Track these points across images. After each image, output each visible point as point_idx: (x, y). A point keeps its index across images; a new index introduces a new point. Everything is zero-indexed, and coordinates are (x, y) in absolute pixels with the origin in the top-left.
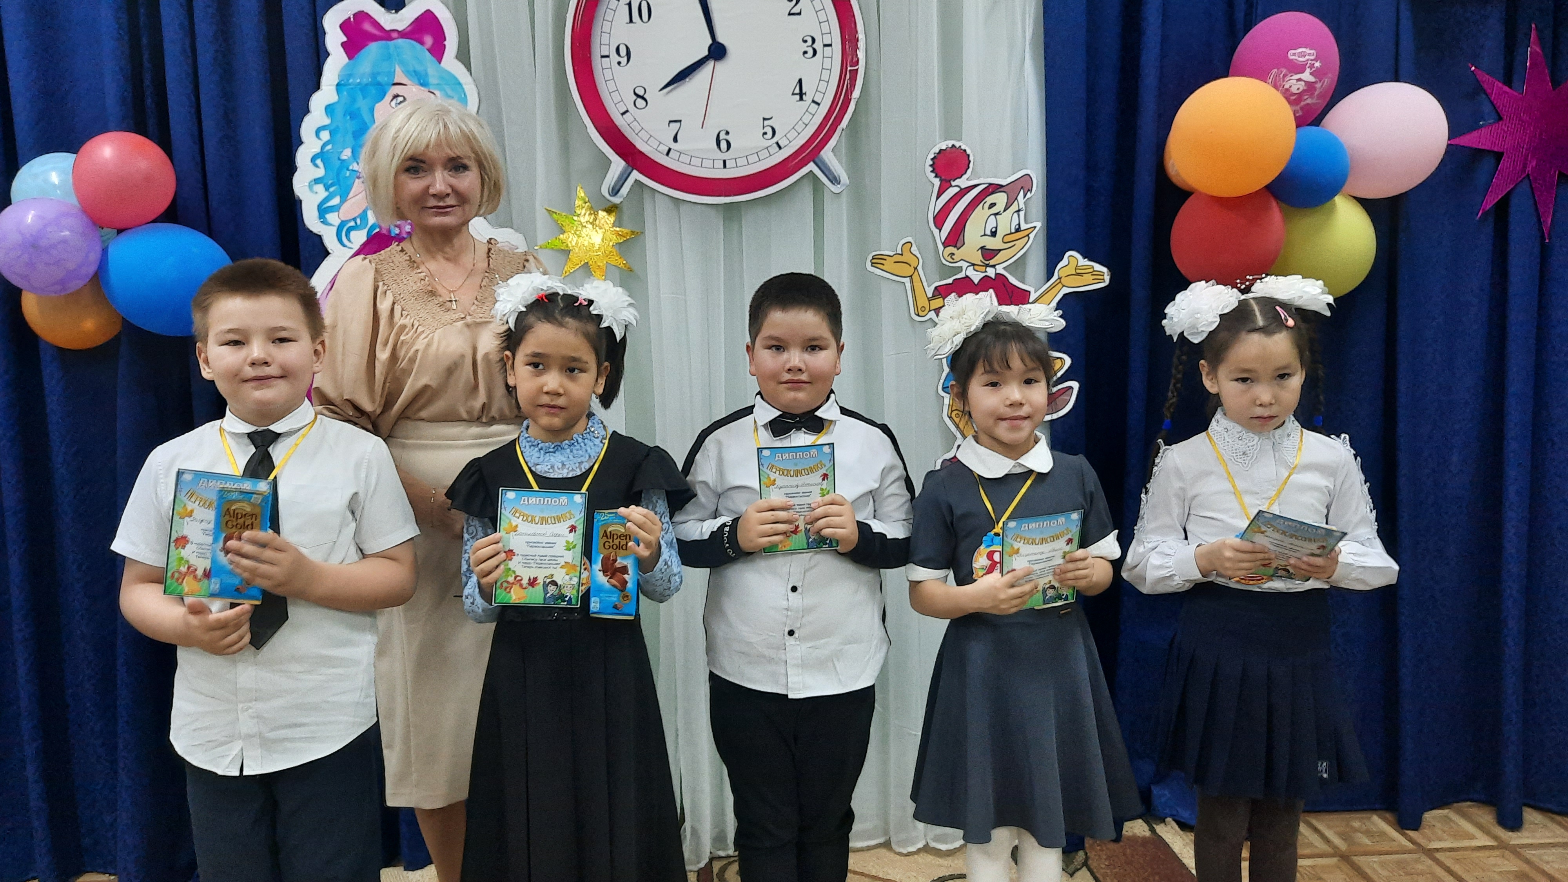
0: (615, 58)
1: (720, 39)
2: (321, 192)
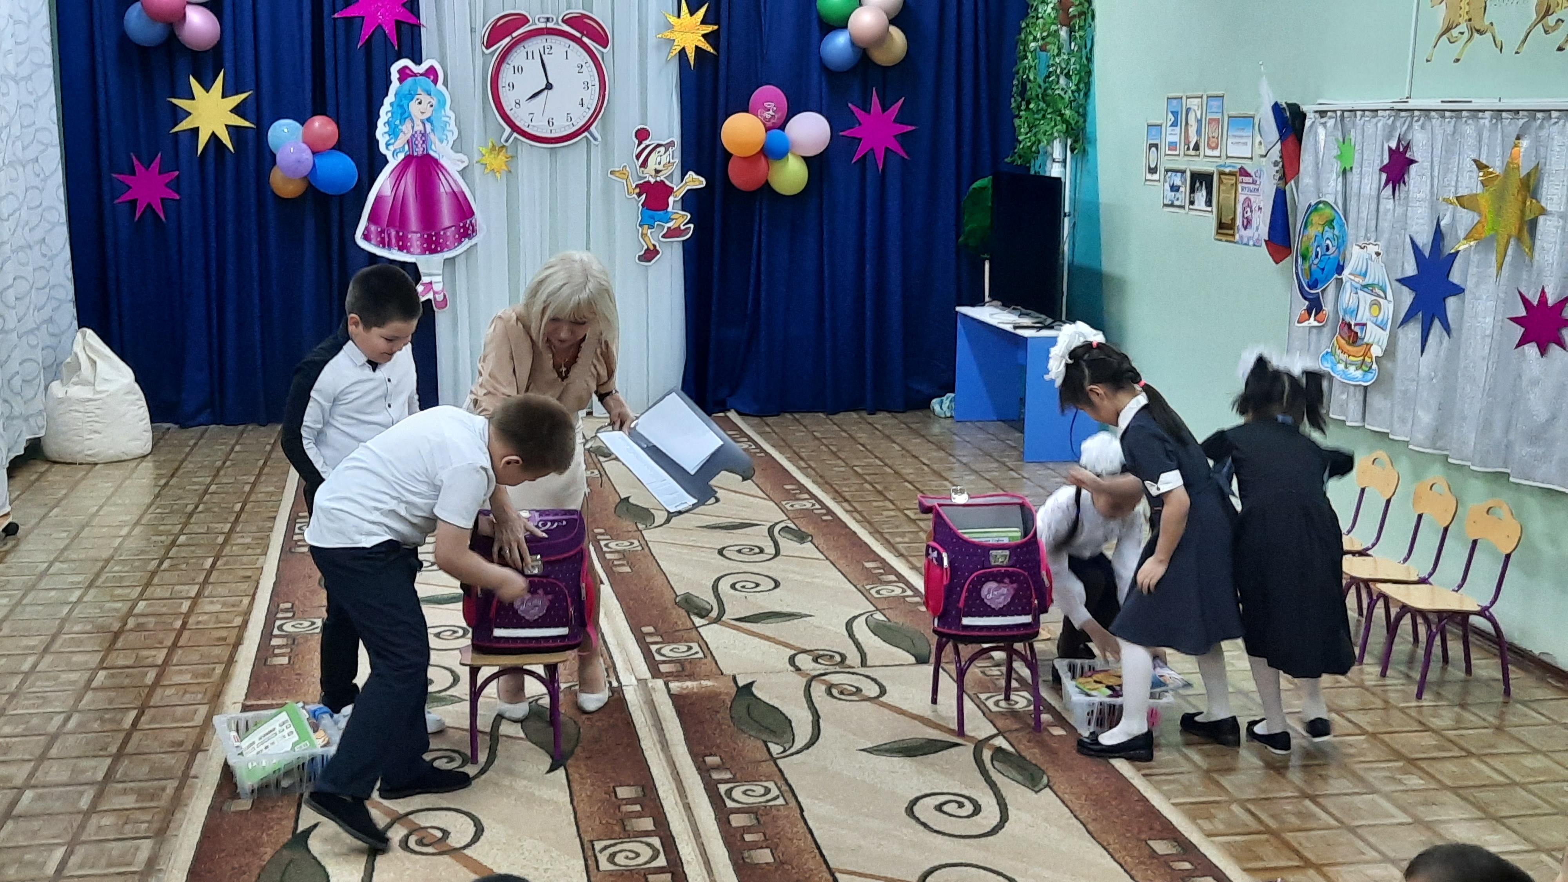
0: (507, 87)
1: (550, 81)
2: (387, 137)
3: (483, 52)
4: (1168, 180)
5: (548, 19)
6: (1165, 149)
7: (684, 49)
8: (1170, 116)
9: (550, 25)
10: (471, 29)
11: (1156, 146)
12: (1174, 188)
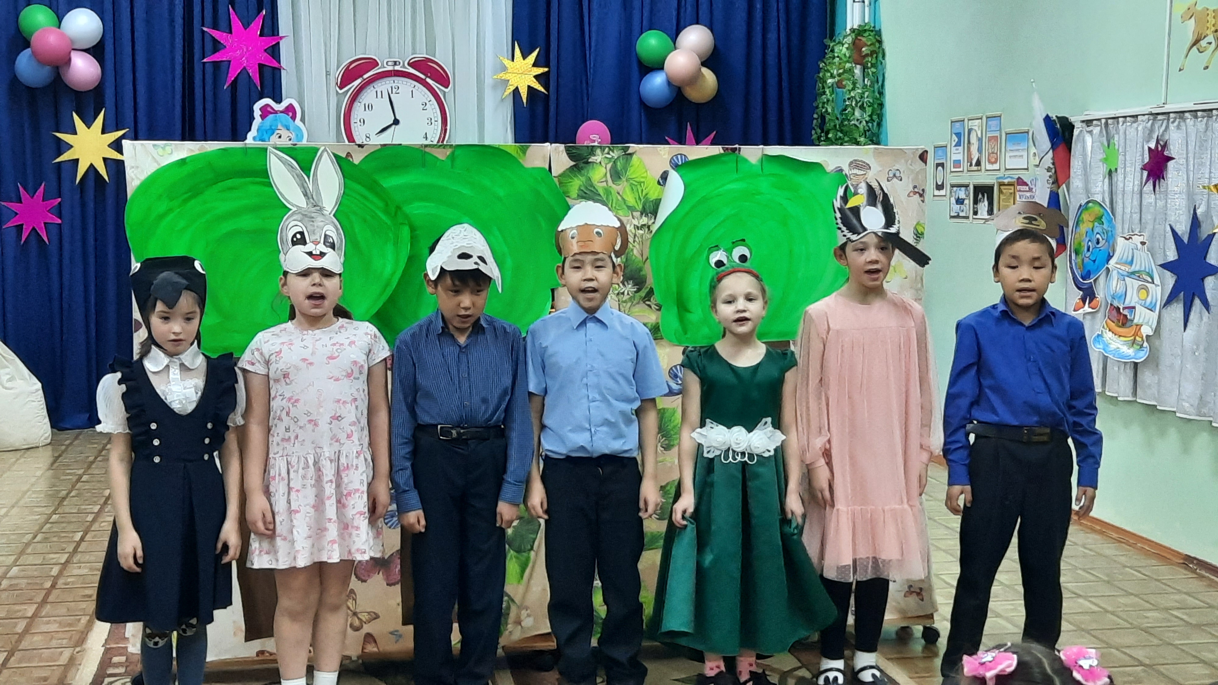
0: (359, 123)
3: (337, 91)
4: (954, 194)
5: (395, 63)
6: (949, 166)
7: (517, 88)
8: (954, 136)
9: (397, 68)
10: (327, 72)
11: (942, 165)
12: (960, 201)
